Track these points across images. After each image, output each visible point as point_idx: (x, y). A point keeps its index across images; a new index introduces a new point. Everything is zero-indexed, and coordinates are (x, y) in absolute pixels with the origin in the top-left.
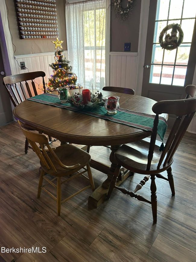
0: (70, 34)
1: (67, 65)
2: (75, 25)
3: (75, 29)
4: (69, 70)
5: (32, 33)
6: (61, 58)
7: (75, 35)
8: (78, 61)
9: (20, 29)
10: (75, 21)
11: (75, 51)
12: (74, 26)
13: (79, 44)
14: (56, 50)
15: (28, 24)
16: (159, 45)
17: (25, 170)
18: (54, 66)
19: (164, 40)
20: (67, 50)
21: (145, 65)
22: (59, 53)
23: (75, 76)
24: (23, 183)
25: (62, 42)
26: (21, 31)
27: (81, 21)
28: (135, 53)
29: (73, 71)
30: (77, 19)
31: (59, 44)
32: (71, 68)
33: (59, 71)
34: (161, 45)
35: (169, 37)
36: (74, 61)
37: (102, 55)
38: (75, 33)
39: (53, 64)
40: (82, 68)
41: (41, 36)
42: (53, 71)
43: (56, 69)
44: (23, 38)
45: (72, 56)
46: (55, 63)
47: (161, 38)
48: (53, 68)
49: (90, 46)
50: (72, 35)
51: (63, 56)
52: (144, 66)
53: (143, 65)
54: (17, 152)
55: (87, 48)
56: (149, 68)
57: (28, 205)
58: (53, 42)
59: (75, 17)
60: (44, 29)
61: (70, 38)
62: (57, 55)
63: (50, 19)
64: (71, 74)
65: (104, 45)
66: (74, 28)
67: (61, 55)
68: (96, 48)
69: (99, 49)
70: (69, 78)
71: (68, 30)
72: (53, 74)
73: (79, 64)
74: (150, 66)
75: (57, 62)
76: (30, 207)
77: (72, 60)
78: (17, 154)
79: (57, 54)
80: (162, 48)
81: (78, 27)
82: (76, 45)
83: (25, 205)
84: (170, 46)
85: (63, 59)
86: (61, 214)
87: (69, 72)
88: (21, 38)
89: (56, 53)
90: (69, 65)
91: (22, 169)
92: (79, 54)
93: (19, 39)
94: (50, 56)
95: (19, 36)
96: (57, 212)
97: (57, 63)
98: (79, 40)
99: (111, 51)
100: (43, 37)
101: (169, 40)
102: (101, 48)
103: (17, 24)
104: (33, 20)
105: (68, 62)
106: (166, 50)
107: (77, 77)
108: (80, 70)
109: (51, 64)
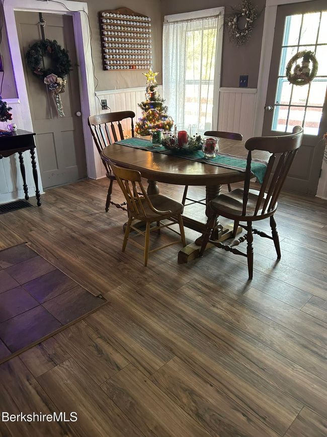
0: (167, 62)
1: (161, 104)
2: (175, 51)
3: (174, 57)
4: (163, 111)
5: (118, 62)
6: (153, 94)
7: (174, 64)
8: (176, 99)
9: (104, 58)
10: (175, 45)
11: (173, 86)
12: (173, 52)
13: (178, 77)
14: (148, 85)
15: (114, 51)
16: (286, 79)
17: (107, 227)
18: (144, 107)
19: (292, 72)
20: (162, 84)
21: (267, 105)
22: (152, 88)
23: (171, 120)
24: (105, 238)
25: (156, 74)
26: (105, 60)
27: (183, 46)
28: (254, 90)
29: (168, 114)
30: (178, 43)
31: (152, 78)
32: (166, 109)
33: (151, 112)
34: (288, 80)
35: (298, 69)
36: (171, 100)
37: (209, 92)
38: (174, 61)
39: (143, 103)
40: (181, 109)
41: (130, 66)
42: (143, 113)
43: (146, 110)
44: (107, 70)
45: (168, 94)
46: (145, 102)
47: (289, 69)
48: (143, 109)
49: (193, 79)
50: (170, 66)
51: (157, 93)
52: (265, 108)
53: (264, 105)
54: (96, 210)
55: (190, 82)
56: (272, 110)
57: (113, 257)
58: (145, 74)
59: (175, 40)
60: (134, 57)
61: (167, 69)
62: (149, 91)
63: (141, 44)
64: (166, 117)
65: (212, 78)
66: (173, 55)
67: (154, 91)
68: (201, 82)
69: (205, 83)
70: (162, 122)
71: (165, 57)
72: (142, 117)
73: (178, 104)
74: (274, 108)
75: (147, 101)
76: (115, 258)
77: (169, 99)
78: (97, 212)
79: (149, 89)
80: (289, 82)
81: (178, 53)
82: (174, 77)
83: (109, 256)
84: (300, 80)
85: (156, 96)
86: (147, 265)
87: (163, 114)
88: (105, 69)
89: (147, 88)
90: (164, 105)
91: (103, 226)
92: (178, 90)
93: (102, 70)
94: (139, 93)
95: (102, 66)
96: (144, 263)
97: (149, 102)
98: (178, 71)
99: (221, 86)
100: (132, 67)
101: (299, 73)
102: (207, 82)
103: (100, 51)
104: (120, 45)
105: (162, 101)
106: (294, 85)
107: (173, 121)
108: (177, 112)
109: (140, 103)
